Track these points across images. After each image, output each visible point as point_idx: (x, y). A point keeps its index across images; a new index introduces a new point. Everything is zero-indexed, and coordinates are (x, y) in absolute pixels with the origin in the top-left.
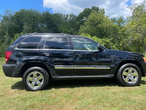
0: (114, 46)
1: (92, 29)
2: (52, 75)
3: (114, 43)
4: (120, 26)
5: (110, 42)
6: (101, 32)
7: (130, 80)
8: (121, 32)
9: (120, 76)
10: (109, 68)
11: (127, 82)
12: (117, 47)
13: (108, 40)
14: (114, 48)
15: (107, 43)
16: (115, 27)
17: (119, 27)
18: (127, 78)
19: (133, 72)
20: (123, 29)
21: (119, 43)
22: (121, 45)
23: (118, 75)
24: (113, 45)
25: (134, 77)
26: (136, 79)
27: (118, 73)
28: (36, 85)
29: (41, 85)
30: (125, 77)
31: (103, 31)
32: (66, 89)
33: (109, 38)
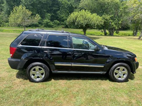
0: (113, 24)
1: (93, 3)
2: (52, 70)
3: (114, 20)
4: (123, 3)
5: (109, 19)
6: (102, 7)
7: (120, 77)
8: (123, 9)
9: (112, 73)
10: (103, 66)
11: (117, 78)
12: (116, 24)
13: (108, 17)
14: (113, 25)
15: (106, 20)
16: (117, 3)
17: (121, 4)
18: (118, 75)
19: (124, 70)
20: (125, 6)
21: (119, 20)
22: (120, 22)
23: (110, 72)
24: (112, 22)
25: (124, 75)
26: (125, 76)
27: (110, 71)
28: (38, 77)
29: (43, 78)
30: (116, 74)
31: (105, 7)
32: (64, 81)
33: (110, 15)
